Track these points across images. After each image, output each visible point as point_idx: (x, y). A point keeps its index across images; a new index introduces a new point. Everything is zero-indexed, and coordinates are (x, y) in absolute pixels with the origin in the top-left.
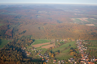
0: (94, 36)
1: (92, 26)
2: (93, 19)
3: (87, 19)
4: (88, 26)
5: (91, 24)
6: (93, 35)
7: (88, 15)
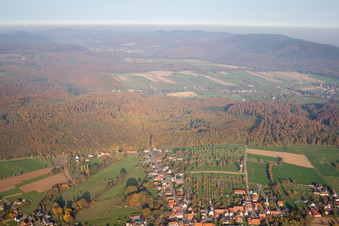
0: (200, 131)
1: (188, 99)
2: (188, 73)
3: (169, 73)
4: (175, 98)
5: (183, 91)
6: (196, 127)
7: (170, 61)
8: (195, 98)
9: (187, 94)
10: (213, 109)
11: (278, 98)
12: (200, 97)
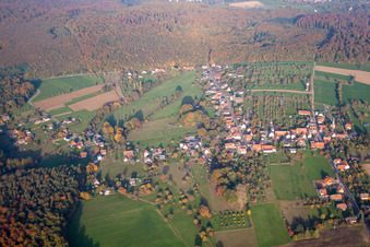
0: (265, 45)
1: (253, 9)
4: (238, 9)
5: (248, 1)
6: (260, 41)
8: (261, 9)
10: (281, 21)
11: (355, 9)
12: (267, 8)
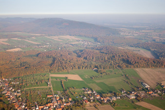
0: (26, 68)
1: (18, 52)
2: (16, 39)
3: (6, 40)
4: (11, 52)
5: (14, 48)
6: (24, 66)
7: (6, 33)
8: (21, 52)
9: (17, 50)
10: (31, 56)
11: (61, 48)
12: (24, 51)
